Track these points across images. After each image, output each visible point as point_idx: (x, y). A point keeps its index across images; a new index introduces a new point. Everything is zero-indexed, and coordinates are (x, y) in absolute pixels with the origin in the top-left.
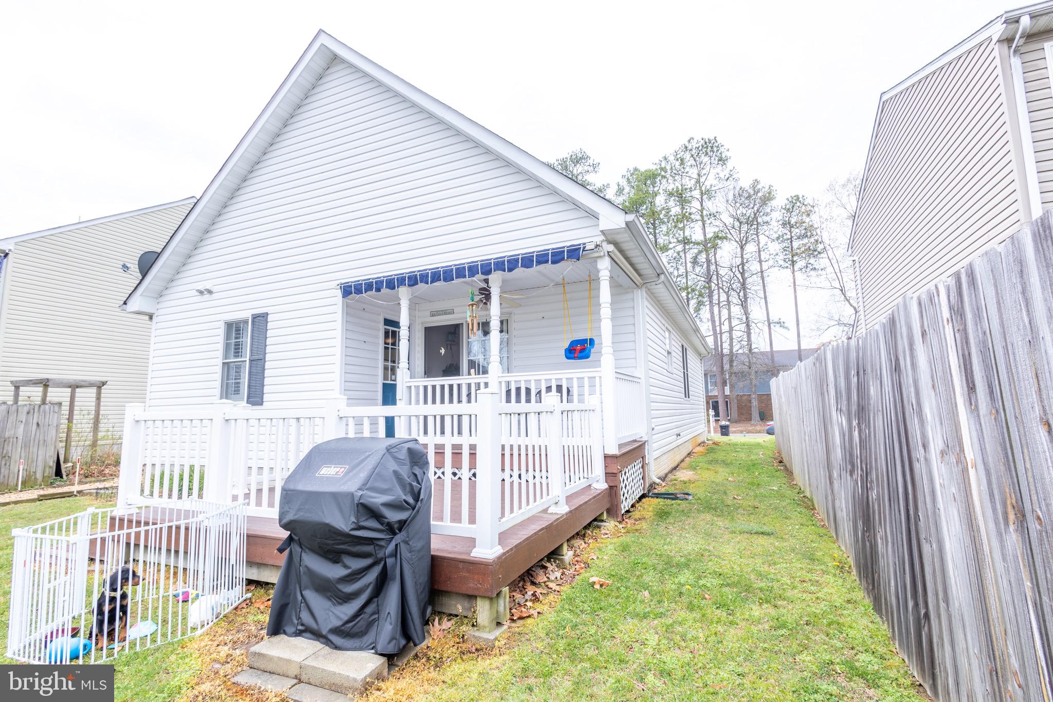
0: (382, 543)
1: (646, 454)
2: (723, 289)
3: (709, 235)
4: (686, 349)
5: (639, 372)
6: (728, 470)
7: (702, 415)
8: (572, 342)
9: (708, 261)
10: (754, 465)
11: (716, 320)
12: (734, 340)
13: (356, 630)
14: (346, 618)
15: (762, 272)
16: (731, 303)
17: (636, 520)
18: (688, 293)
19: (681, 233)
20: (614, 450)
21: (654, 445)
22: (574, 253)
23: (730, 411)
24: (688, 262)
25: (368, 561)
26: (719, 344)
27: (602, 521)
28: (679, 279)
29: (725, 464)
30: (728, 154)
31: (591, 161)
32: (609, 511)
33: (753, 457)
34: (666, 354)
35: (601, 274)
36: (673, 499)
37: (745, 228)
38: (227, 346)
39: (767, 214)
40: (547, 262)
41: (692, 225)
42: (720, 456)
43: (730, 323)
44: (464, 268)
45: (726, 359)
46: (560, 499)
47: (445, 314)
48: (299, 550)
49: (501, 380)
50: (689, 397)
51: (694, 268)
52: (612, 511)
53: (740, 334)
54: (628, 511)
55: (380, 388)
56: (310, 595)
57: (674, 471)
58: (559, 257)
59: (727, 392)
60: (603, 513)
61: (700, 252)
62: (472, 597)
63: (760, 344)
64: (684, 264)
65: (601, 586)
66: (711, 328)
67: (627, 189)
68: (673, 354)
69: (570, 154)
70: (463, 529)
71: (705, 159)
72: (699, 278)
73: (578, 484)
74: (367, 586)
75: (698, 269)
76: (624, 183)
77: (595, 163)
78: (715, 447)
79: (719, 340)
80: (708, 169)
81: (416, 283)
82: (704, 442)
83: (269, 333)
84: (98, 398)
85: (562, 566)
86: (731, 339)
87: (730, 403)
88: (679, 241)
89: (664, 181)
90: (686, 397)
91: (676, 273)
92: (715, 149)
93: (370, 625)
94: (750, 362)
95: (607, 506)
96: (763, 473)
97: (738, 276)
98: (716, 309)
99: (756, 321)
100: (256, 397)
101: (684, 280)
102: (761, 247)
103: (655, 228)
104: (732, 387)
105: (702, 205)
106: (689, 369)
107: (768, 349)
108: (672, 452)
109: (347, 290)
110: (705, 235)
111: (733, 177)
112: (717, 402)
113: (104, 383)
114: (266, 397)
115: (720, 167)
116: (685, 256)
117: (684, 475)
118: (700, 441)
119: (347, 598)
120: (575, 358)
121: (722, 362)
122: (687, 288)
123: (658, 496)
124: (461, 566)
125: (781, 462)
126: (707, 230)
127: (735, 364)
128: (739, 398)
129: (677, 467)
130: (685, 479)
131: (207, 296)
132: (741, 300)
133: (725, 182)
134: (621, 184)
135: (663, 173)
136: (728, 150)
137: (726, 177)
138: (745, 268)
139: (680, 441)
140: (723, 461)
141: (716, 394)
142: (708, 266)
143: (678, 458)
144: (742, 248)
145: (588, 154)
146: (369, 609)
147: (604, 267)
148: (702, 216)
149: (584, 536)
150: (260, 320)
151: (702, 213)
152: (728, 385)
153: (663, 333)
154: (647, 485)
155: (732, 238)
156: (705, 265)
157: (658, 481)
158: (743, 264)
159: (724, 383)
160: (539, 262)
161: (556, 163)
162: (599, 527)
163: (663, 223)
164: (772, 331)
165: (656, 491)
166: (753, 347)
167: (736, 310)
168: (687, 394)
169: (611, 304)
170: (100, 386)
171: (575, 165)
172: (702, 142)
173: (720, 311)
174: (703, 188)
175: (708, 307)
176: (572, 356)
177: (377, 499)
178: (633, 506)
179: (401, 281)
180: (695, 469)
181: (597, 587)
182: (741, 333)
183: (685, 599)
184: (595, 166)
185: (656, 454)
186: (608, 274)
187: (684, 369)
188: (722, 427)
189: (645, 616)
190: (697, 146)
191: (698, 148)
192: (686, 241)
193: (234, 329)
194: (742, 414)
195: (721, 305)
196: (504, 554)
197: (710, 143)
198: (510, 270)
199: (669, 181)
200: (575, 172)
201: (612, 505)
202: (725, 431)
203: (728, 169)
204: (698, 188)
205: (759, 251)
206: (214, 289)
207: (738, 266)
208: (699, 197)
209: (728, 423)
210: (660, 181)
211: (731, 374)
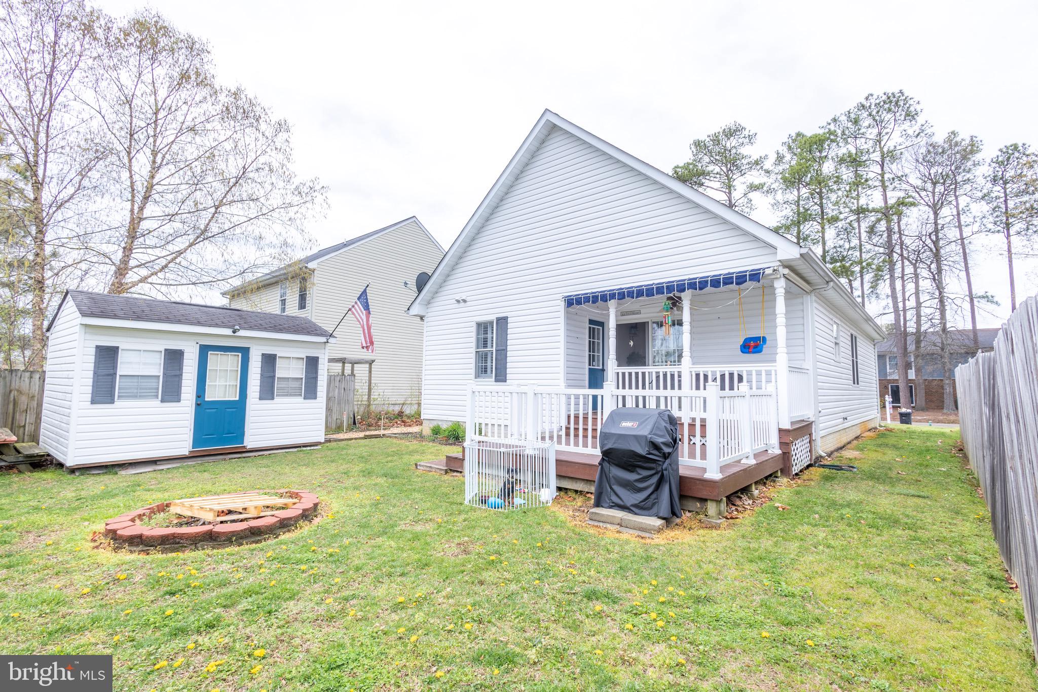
0: (660, 463)
1: (813, 432)
2: (909, 260)
3: (891, 202)
4: (855, 337)
5: (808, 365)
6: (898, 453)
7: (875, 401)
8: (746, 340)
9: (889, 230)
10: (928, 450)
11: (898, 295)
12: (922, 318)
13: (646, 506)
14: (641, 500)
15: (962, 239)
16: (920, 277)
17: (804, 480)
18: (862, 268)
19: (855, 201)
20: (787, 426)
21: (821, 425)
22: (755, 276)
23: (916, 396)
24: (862, 231)
25: (653, 472)
26: (902, 323)
27: (777, 477)
28: (850, 252)
29: (895, 447)
30: (918, 108)
31: (746, 133)
32: (782, 471)
33: (929, 444)
34: (833, 345)
35: (777, 291)
36: (838, 470)
37: (940, 188)
38: (478, 340)
39: (969, 171)
40: (732, 283)
41: (869, 192)
42: (892, 441)
43: (918, 298)
44: (663, 287)
45: (910, 339)
46: (750, 454)
47: (634, 314)
48: (608, 465)
49: (691, 370)
50: (858, 384)
51: (870, 238)
52: (785, 470)
53: (929, 311)
54: (797, 474)
55: (587, 372)
56: (616, 488)
57: (840, 451)
58: (742, 280)
59: (912, 374)
60: (777, 471)
61: (879, 220)
62: (704, 500)
63: (959, 321)
64: (858, 235)
65: (783, 509)
66: (891, 305)
67: (788, 157)
68: (841, 344)
69: (723, 128)
70: (698, 462)
71: (888, 116)
72: (877, 248)
73: (761, 447)
74: (652, 485)
75: (875, 239)
76: (784, 150)
77: (751, 134)
78: (888, 433)
79: (902, 318)
80: (892, 126)
81: (624, 298)
82: (876, 428)
83: (509, 331)
84: (370, 372)
85: (751, 497)
86: (919, 316)
87: (915, 389)
88: (851, 211)
89: (834, 145)
90: (854, 383)
91: (847, 246)
92: (901, 103)
93: (654, 504)
94: (943, 343)
95: (781, 466)
96: (935, 457)
97: (930, 245)
98: (898, 284)
99: (952, 296)
100: (501, 377)
101: (858, 254)
102: (960, 209)
103: (821, 198)
104: (918, 371)
105: (882, 169)
106: (858, 356)
107: (969, 326)
108: (838, 433)
109: (570, 302)
110: (886, 202)
111: (926, 132)
112: (898, 387)
113: (373, 361)
114: (508, 376)
115: (907, 123)
116: (859, 226)
117: (848, 454)
118: (870, 427)
119: (640, 490)
120: (749, 352)
121: (905, 343)
122: (861, 262)
123: (824, 466)
124: (698, 482)
125: (961, 450)
126: (889, 194)
127: (922, 345)
128: (928, 384)
129: (843, 447)
130: (851, 457)
131: (462, 304)
132: (932, 273)
133: (914, 139)
134: (781, 152)
135: (832, 137)
136: (918, 103)
137: (916, 133)
138: (940, 235)
139: (847, 425)
140: (894, 446)
141: (897, 378)
142: (889, 236)
143: (845, 440)
144: (936, 214)
145: (743, 125)
146: (653, 496)
147: (780, 286)
148: (883, 181)
149: (765, 484)
150: (503, 322)
151: (883, 177)
152: (913, 368)
153: (830, 327)
154: (814, 457)
155: (922, 201)
156: (885, 235)
157: (823, 454)
158: (936, 231)
159: (908, 366)
160: (725, 284)
161: (708, 139)
162: (774, 481)
163: (832, 191)
164: (975, 307)
165: (822, 463)
166: (948, 325)
167: (926, 284)
168: (856, 380)
169: (785, 315)
170: (371, 363)
171: (729, 139)
172: (884, 97)
173: (903, 286)
174: (885, 150)
175: (888, 282)
176: (747, 350)
177: (659, 440)
178: (801, 471)
179: (612, 296)
180: (862, 450)
181: (780, 509)
182: (932, 310)
183: (846, 521)
184: (751, 138)
185: (822, 433)
186: (784, 291)
187: (853, 357)
188: (902, 415)
189: (816, 525)
190: (878, 101)
191: (879, 104)
192: (861, 211)
193: (483, 327)
194: (931, 401)
195: (906, 278)
196: (723, 478)
197: (894, 97)
198: (701, 289)
199: (840, 144)
200: (728, 145)
201: (785, 467)
202: (905, 418)
203: (919, 124)
204: (878, 149)
205: (958, 214)
206: (468, 299)
207: (930, 234)
208: (878, 159)
209: (909, 411)
210: (829, 145)
211: (916, 357)
